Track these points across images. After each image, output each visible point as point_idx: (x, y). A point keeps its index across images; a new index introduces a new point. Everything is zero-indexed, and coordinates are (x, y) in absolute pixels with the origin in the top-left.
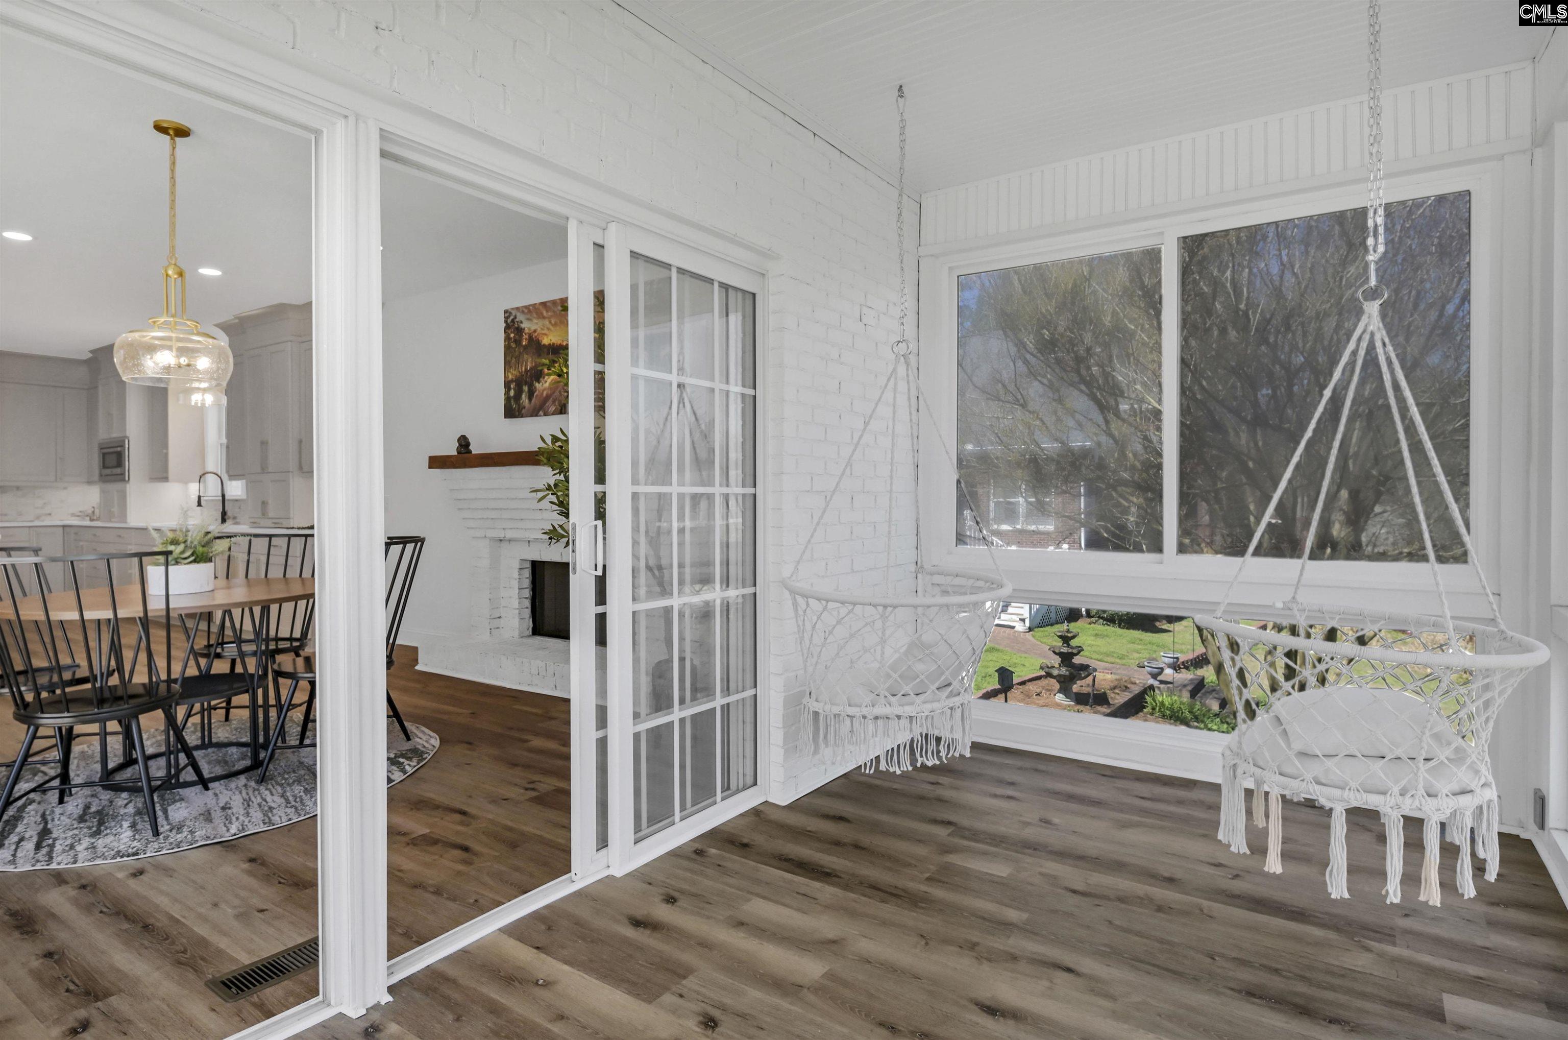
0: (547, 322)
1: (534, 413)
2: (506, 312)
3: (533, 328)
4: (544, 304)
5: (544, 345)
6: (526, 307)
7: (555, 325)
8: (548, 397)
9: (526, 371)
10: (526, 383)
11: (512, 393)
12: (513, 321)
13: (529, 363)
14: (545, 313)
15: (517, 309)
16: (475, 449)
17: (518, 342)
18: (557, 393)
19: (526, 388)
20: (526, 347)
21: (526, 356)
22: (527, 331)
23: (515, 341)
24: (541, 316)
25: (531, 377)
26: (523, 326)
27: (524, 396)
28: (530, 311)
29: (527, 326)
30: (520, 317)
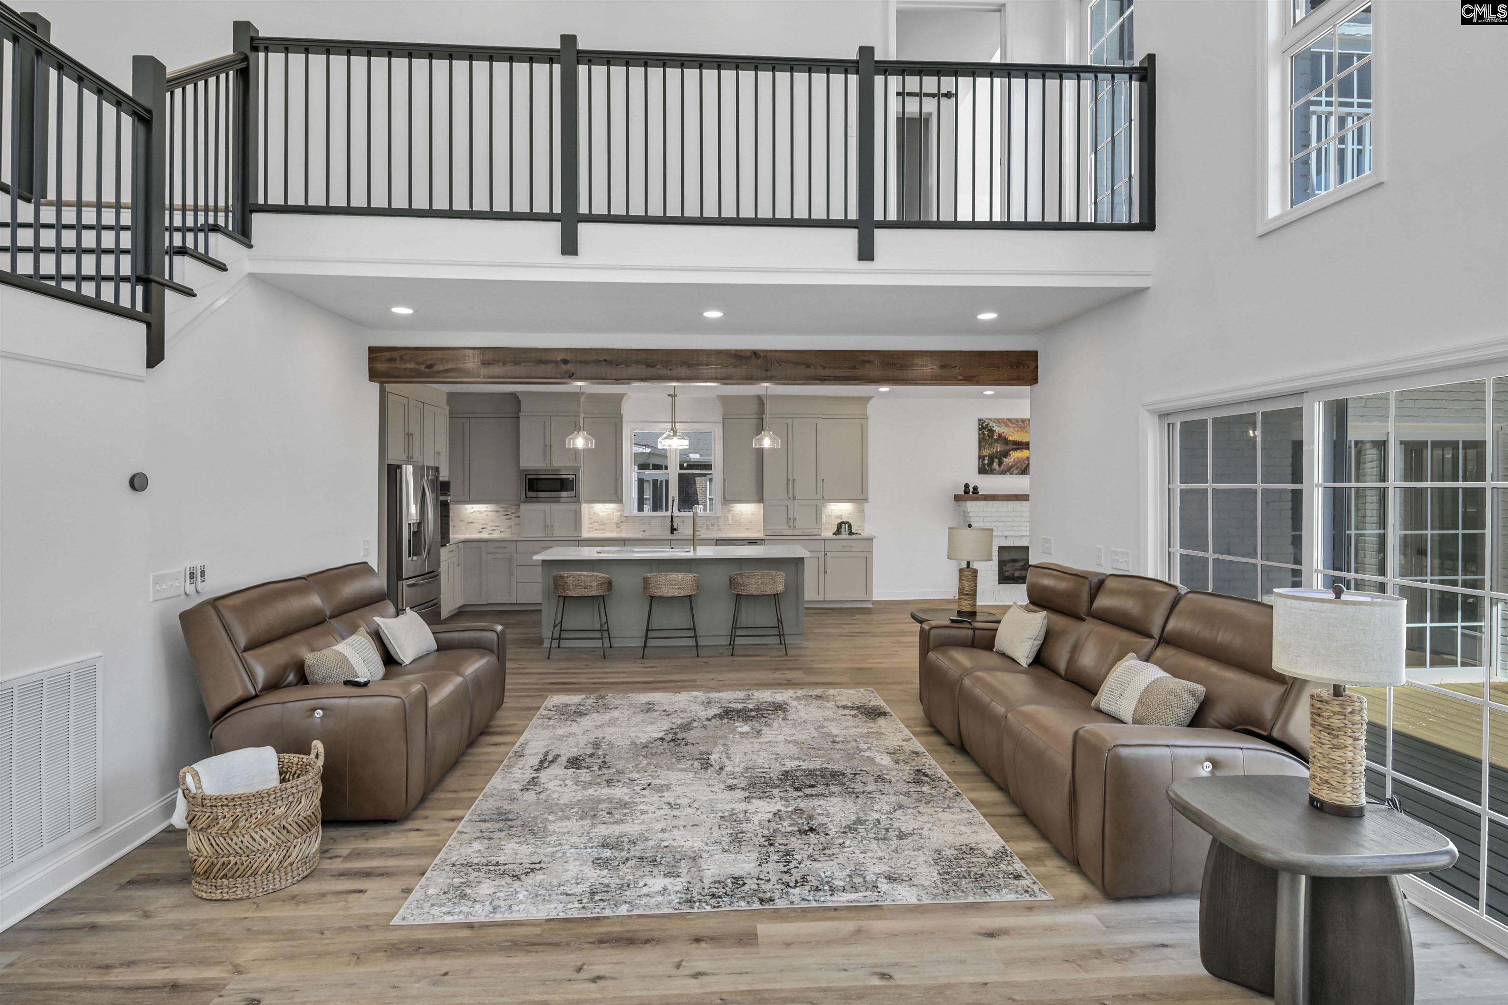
0: (1012, 429)
1: (1003, 473)
2: (980, 420)
3: (1002, 431)
4: (1010, 420)
5: (1010, 441)
6: (996, 419)
7: (1018, 431)
8: (1012, 467)
9: (997, 452)
10: (996, 458)
11: (986, 462)
12: (987, 425)
13: (999, 448)
14: (1010, 425)
15: (990, 419)
16: (981, 492)
17: (991, 437)
18: (1019, 464)
19: (997, 460)
20: (996, 440)
21: (996, 444)
22: (997, 431)
23: (989, 436)
24: (1007, 425)
25: (1000, 455)
26: (994, 429)
27: (995, 464)
28: (999, 422)
29: (997, 429)
30: (991, 424)
